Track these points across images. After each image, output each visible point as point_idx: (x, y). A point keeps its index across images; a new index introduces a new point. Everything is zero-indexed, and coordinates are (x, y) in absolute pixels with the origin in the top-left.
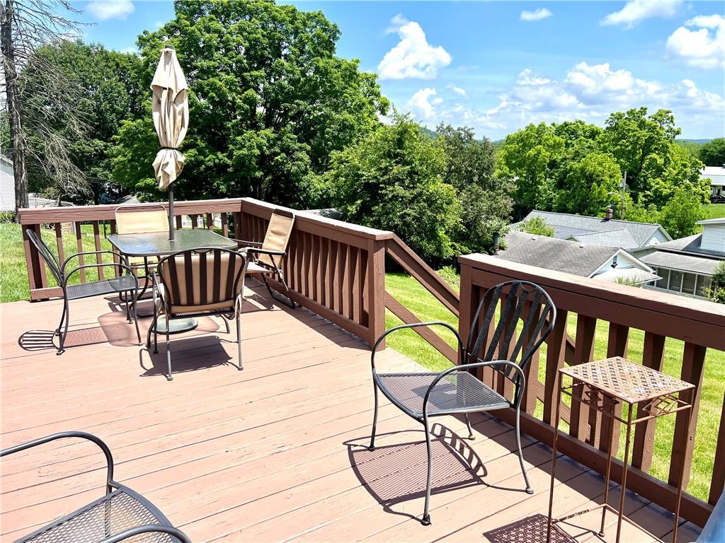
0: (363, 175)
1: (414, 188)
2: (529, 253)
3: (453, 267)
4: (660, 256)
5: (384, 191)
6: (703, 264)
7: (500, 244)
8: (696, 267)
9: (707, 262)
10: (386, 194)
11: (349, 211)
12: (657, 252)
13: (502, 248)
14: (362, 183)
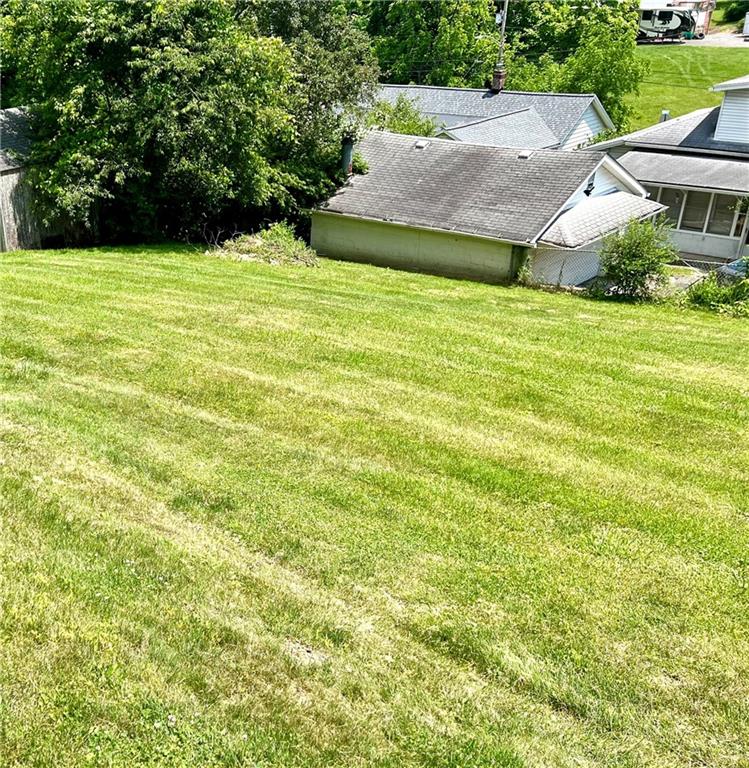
0: (82, 26)
1: (205, 50)
2: (416, 179)
3: (289, 224)
4: (638, 162)
5: (138, 62)
6: (724, 171)
7: (355, 161)
8: (713, 177)
9: (730, 165)
10: (146, 69)
11: (60, 113)
12: (631, 154)
13: (359, 171)
14: (84, 45)
